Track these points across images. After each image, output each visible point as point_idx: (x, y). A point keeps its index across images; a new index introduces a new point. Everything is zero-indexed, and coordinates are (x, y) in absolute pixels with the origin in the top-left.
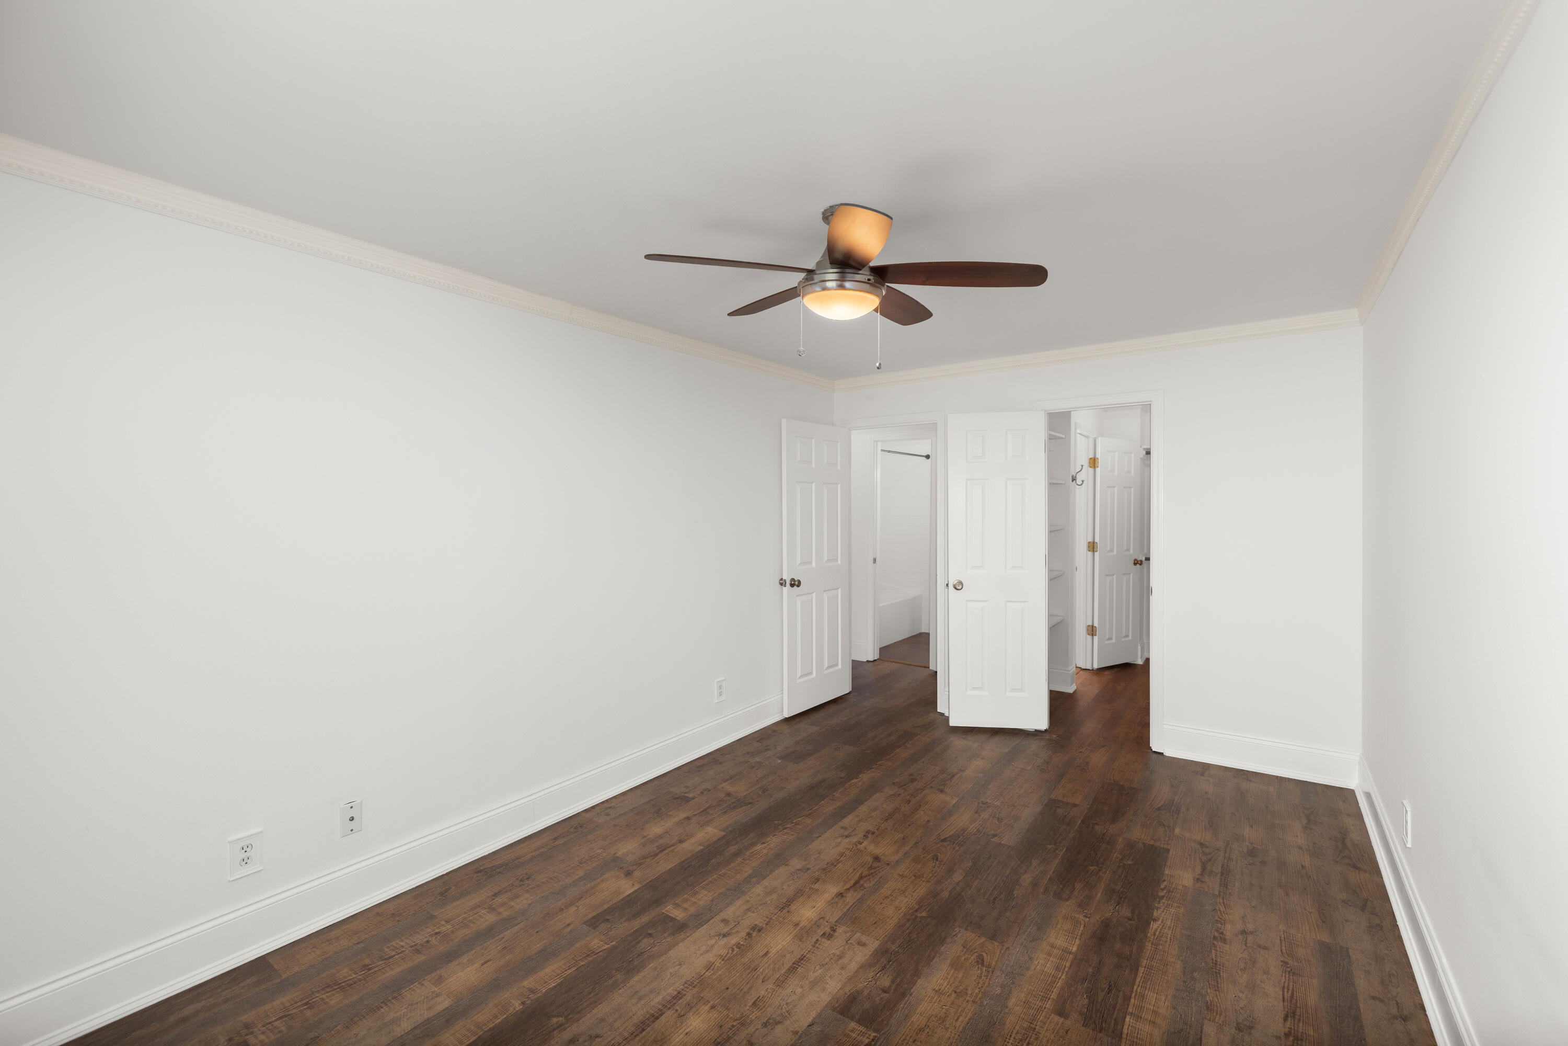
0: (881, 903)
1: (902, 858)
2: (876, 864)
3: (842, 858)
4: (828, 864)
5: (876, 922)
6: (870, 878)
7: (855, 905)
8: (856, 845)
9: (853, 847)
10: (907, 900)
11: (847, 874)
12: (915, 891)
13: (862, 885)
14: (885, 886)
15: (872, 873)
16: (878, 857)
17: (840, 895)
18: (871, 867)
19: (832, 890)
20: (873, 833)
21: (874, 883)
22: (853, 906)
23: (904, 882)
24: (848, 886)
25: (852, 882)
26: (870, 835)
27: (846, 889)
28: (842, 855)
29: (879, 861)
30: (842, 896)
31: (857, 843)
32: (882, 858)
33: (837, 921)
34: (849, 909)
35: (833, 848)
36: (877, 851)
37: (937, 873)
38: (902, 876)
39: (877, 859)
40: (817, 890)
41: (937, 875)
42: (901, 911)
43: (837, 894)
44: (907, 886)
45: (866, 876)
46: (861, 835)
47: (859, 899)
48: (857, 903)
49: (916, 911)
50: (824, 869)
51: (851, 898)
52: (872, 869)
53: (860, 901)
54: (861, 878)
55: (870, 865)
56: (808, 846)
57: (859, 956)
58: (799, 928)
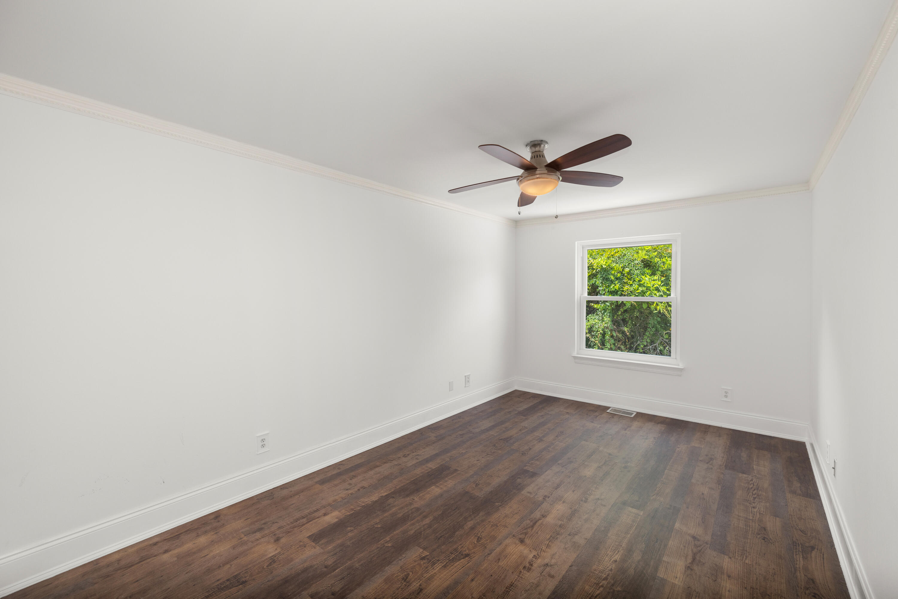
0: (520, 510)
1: (504, 540)
2: (522, 536)
3: (548, 543)
4: (557, 538)
5: (523, 501)
6: (526, 526)
7: (535, 510)
8: (538, 554)
9: (540, 553)
10: (505, 511)
11: (542, 530)
12: (499, 517)
13: (532, 521)
14: (516, 520)
15: (525, 529)
16: (521, 542)
17: (544, 516)
18: (526, 535)
19: (550, 519)
20: (524, 567)
21: (524, 523)
22: (536, 509)
23: (505, 522)
24: (540, 521)
25: (538, 524)
26: (528, 565)
27: (541, 520)
28: (548, 546)
29: (520, 539)
30: (542, 515)
31: (538, 557)
32: (517, 542)
33: (543, 502)
34: (538, 508)
35: (556, 553)
36: (521, 548)
37: (482, 527)
38: (505, 526)
39: (522, 541)
40: (559, 520)
41: (483, 526)
42: (509, 506)
43: (546, 517)
44: (503, 519)
45: (529, 527)
46: (535, 565)
47: (533, 513)
48: (533, 512)
49: (501, 506)
50: (558, 534)
51: (537, 514)
52: (525, 533)
53: (532, 512)
54: (532, 527)
55: (527, 536)
56: (577, 556)
57: (530, 488)
58: (563, 500)
